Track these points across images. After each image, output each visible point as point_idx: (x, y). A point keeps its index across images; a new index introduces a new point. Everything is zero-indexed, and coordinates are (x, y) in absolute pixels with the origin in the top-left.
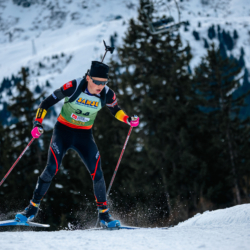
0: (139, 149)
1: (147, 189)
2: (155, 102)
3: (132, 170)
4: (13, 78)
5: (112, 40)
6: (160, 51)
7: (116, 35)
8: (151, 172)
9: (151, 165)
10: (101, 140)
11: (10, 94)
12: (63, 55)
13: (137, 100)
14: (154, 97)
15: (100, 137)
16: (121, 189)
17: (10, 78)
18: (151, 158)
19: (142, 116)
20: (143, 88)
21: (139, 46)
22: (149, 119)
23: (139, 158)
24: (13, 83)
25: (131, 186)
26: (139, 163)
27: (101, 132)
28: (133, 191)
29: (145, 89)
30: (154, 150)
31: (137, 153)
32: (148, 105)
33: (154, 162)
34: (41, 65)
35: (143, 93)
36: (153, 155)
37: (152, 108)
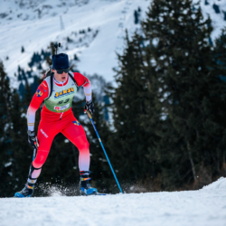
0: (164, 118)
1: (173, 155)
2: (178, 73)
3: (158, 138)
4: (43, 52)
5: (136, 15)
6: (182, 24)
7: (139, 10)
8: (176, 140)
9: (175, 133)
10: (128, 109)
11: (40, 68)
12: (89, 30)
13: (161, 71)
14: (177, 68)
15: (127, 107)
16: (148, 156)
17: (40, 53)
18: (175, 126)
19: (165, 87)
20: (167, 60)
21: (161, 20)
22: (173, 89)
23: (164, 127)
24: (42, 57)
25: (157, 153)
26: (164, 131)
27: (128, 102)
28: (159, 158)
29: (169, 61)
30: (178, 119)
31: (162, 122)
32: (171, 76)
33: (178, 130)
34: (69, 40)
35: (166, 64)
36: (177, 123)
37: (175, 79)
